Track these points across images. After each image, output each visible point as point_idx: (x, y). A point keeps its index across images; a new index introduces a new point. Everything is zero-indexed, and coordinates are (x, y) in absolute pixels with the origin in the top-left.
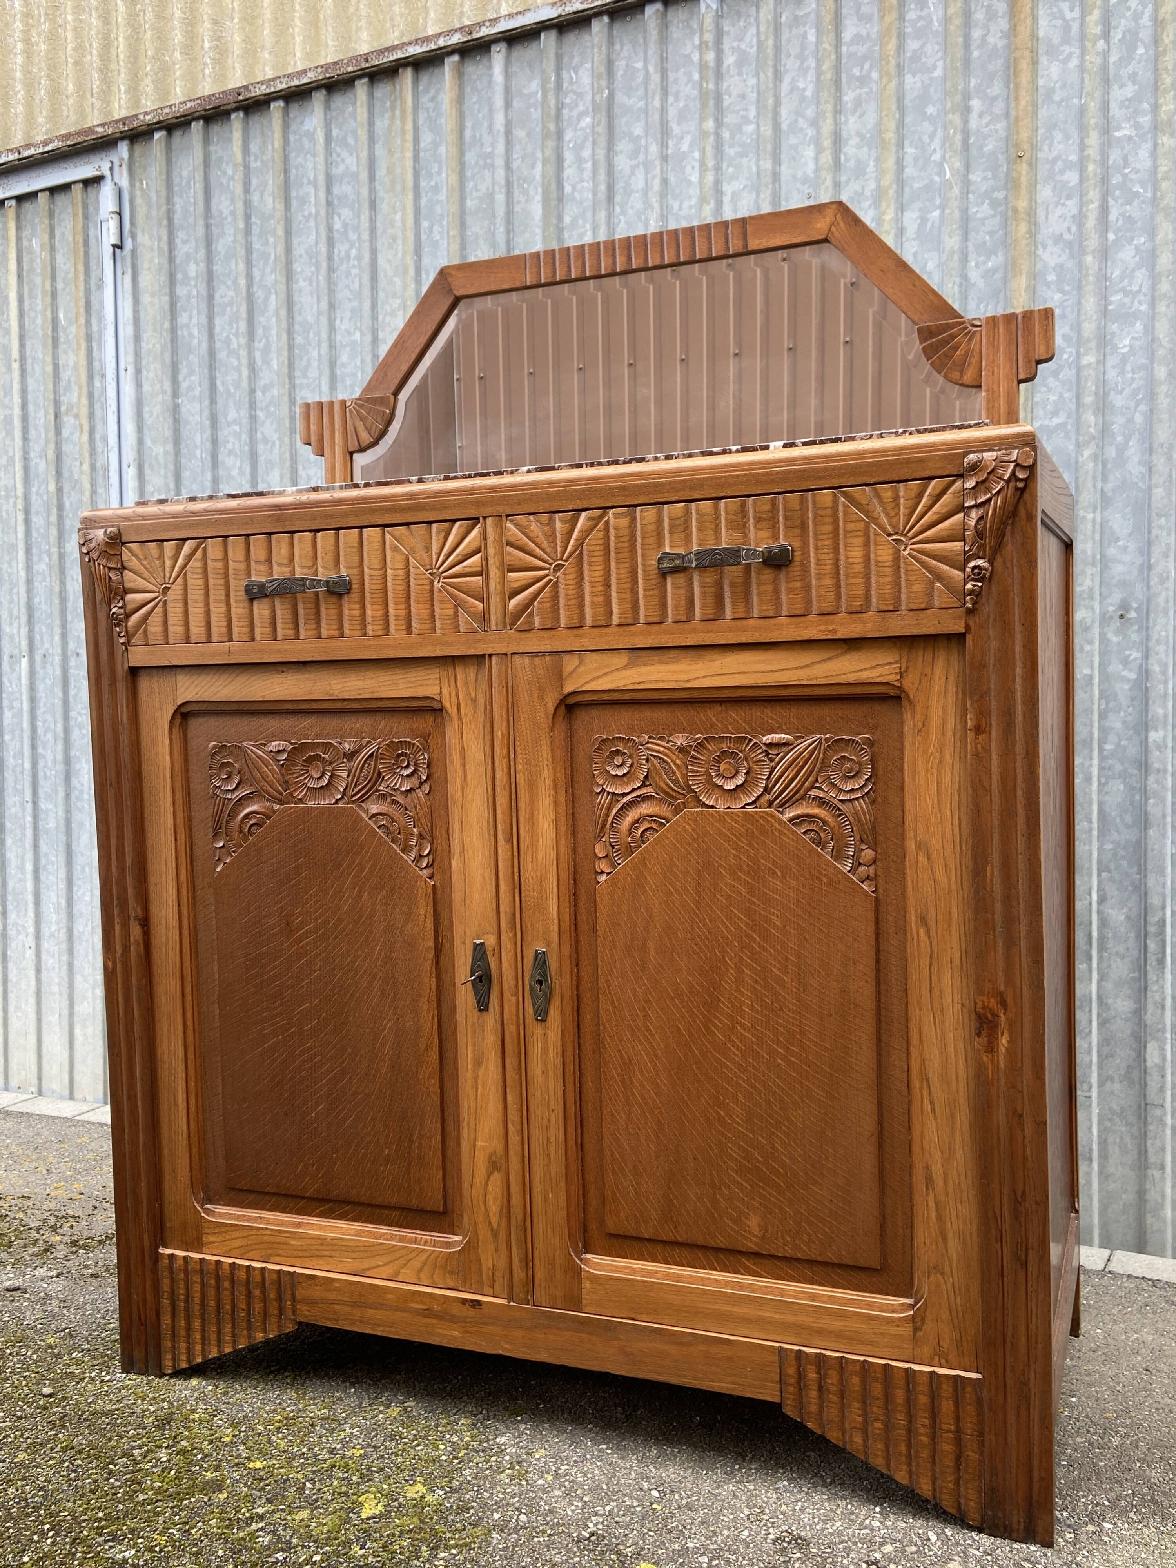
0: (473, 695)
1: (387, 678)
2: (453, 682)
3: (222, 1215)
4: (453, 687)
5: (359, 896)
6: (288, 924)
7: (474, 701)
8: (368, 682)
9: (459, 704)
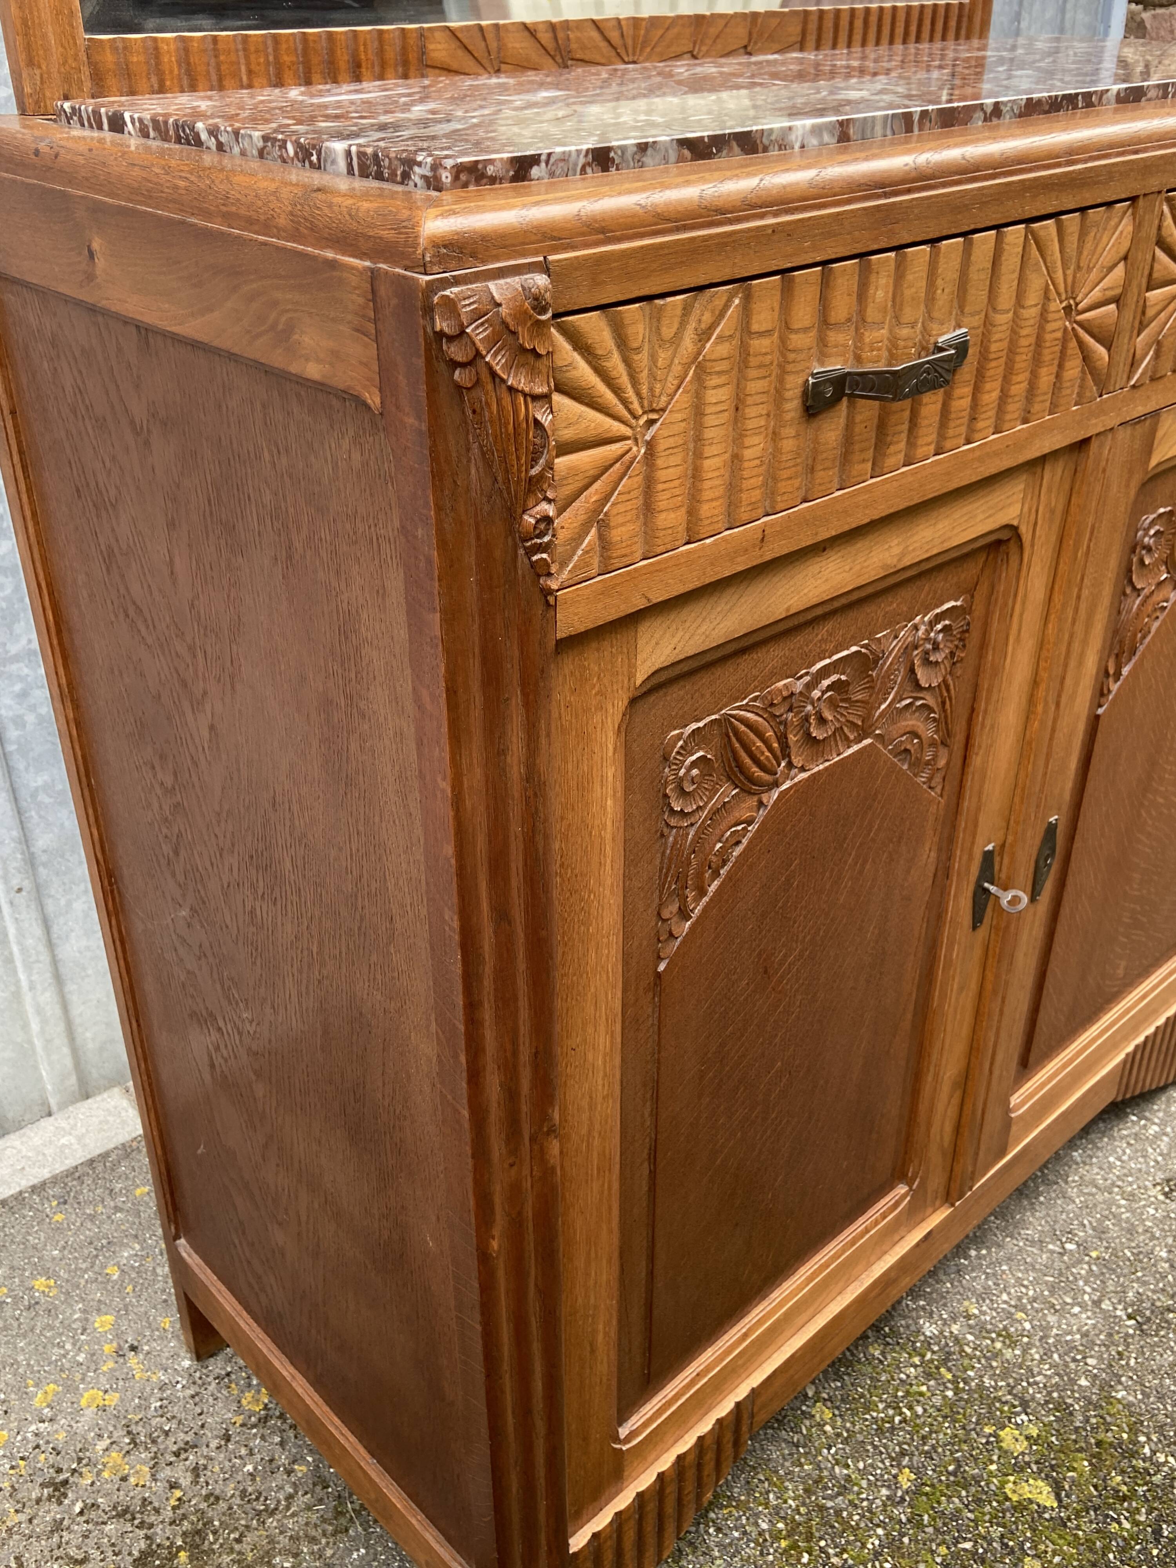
0: (1053, 504)
1: (965, 510)
2: (1037, 492)
3: (645, 1425)
4: (1035, 499)
5: (861, 872)
6: (766, 972)
7: (1052, 512)
8: (940, 526)
9: (1036, 524)
